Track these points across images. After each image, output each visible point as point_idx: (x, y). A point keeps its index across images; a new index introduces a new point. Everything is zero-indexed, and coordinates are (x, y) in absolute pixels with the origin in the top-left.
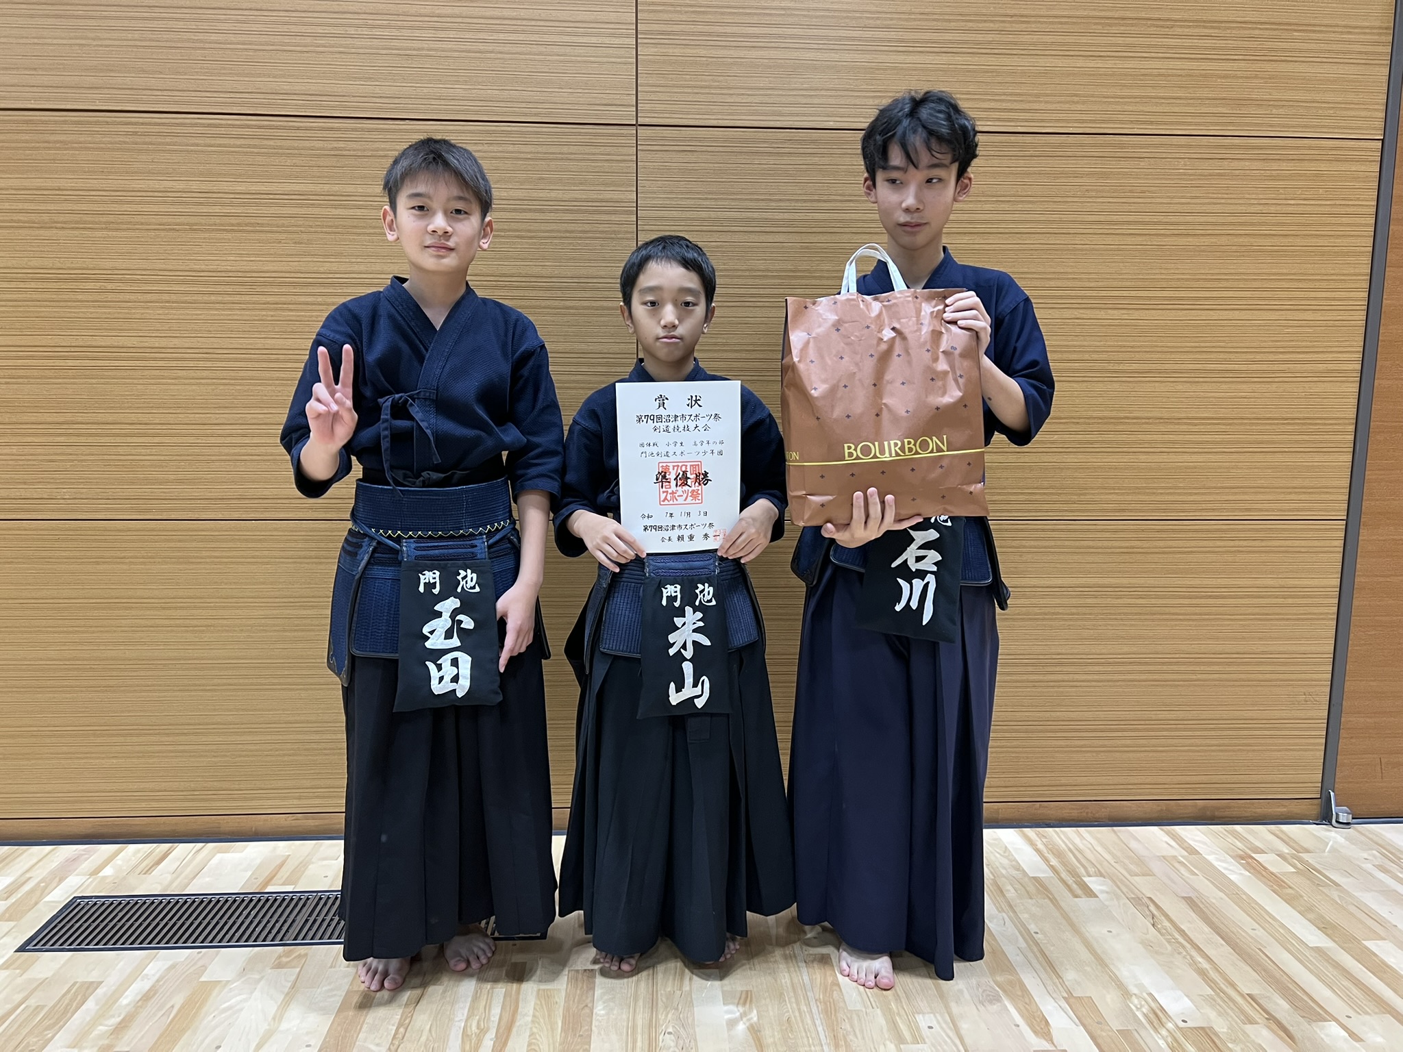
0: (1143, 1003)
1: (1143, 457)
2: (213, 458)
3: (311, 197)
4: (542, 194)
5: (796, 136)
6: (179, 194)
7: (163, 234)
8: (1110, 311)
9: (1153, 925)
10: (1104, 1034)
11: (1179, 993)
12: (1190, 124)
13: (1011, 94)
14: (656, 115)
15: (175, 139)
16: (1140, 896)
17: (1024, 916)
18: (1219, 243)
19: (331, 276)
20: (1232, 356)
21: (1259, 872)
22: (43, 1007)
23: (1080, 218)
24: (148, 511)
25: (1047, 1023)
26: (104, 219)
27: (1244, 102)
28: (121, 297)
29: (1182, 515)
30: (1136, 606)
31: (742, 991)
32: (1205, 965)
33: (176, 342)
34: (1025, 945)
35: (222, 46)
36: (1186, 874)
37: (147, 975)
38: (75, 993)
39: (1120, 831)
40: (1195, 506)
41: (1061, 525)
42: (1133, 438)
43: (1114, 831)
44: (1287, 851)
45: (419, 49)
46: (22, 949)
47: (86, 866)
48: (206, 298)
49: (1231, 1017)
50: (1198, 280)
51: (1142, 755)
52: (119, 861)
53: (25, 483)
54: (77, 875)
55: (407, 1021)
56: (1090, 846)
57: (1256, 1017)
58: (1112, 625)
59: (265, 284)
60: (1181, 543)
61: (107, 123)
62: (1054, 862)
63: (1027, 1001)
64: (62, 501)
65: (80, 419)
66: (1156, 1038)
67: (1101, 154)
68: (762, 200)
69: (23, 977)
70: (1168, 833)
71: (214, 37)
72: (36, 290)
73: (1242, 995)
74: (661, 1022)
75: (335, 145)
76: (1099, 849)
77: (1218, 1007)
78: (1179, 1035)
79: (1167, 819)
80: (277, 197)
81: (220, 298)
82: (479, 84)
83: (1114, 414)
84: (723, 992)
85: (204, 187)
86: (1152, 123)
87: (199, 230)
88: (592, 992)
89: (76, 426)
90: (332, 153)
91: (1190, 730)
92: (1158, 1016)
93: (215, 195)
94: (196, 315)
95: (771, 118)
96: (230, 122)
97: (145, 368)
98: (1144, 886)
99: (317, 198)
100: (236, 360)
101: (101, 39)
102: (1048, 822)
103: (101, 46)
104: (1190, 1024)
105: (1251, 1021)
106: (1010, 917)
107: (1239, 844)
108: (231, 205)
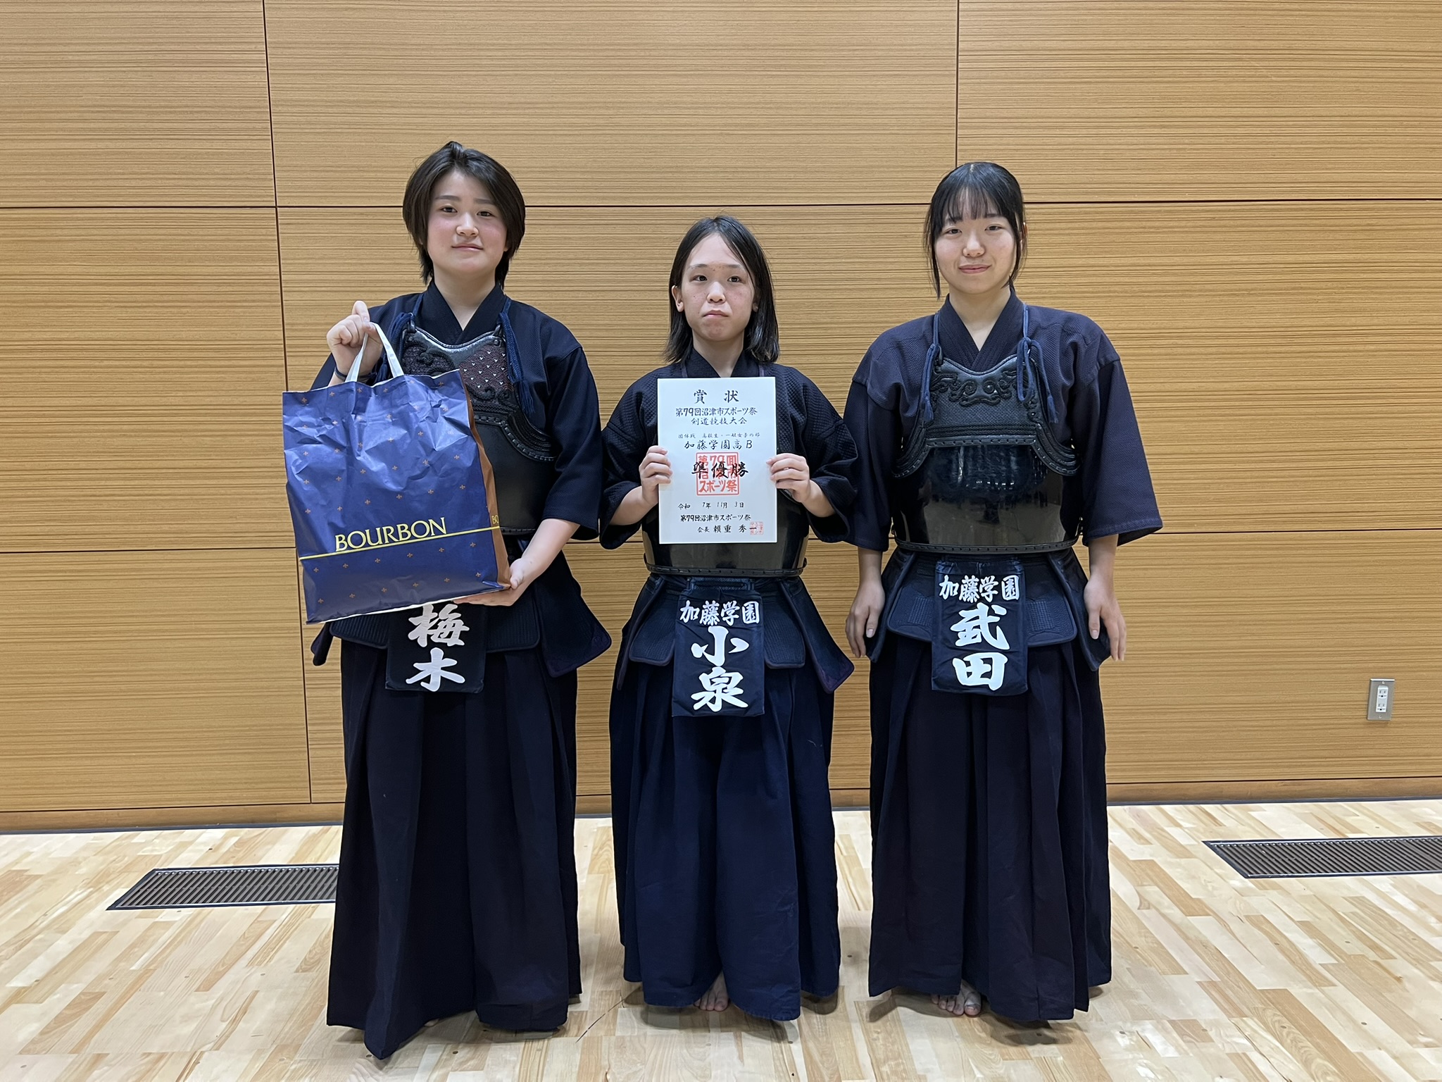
2: (1248, 480)
3: (1345, 265)
7: (1226, 298)
15: (1244, 222)
24: (1191, 525)
48: (1254, 349)
59: (1301, 336)
61: (1193, 211)
99: (1351, 265)
100: (1273, 400)
103: (1194, 149)
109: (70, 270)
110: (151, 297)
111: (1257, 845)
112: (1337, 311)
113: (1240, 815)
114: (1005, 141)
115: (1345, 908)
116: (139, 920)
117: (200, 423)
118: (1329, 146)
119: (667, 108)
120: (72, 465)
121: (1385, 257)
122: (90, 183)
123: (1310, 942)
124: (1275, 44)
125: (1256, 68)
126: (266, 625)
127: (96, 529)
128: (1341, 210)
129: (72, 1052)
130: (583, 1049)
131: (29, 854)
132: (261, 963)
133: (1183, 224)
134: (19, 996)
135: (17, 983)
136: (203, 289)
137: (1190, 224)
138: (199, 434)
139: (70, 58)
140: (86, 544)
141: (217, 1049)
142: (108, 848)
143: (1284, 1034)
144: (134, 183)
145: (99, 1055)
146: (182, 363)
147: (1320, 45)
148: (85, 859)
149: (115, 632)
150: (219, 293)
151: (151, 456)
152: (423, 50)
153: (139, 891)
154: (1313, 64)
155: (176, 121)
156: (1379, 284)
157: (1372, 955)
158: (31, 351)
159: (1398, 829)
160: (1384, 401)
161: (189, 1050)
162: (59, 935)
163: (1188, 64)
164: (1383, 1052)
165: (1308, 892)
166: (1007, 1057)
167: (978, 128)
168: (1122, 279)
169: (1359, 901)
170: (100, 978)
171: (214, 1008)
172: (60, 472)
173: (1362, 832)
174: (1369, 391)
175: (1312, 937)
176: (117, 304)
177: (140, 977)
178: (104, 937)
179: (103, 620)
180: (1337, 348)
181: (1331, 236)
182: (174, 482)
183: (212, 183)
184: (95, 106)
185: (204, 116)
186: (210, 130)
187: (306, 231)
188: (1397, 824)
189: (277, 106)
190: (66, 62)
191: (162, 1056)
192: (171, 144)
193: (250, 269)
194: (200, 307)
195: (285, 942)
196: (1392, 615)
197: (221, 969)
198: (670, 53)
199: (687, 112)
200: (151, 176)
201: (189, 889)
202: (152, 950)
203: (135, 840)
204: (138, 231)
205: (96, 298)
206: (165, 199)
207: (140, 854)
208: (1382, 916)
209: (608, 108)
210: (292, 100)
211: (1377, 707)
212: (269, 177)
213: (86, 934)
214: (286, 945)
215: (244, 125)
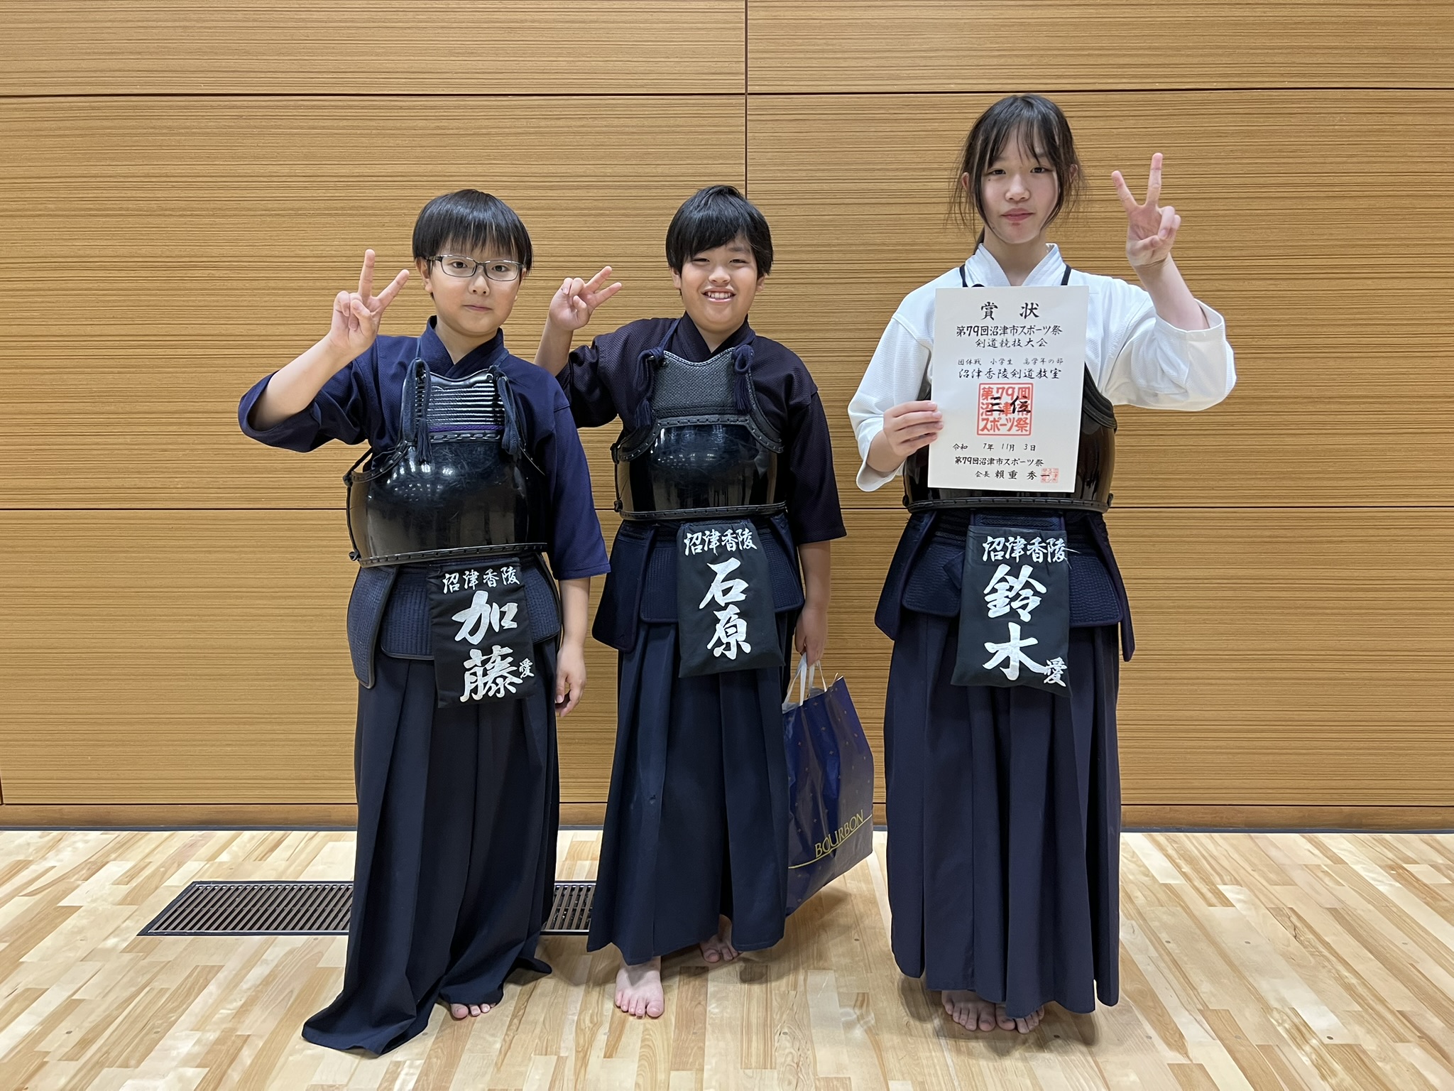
0: (1285, 1017)
1: (1289, 440)
3: (414, 178)
4: (648, 170)
5: (915, 101)
6: (284, 179)
8: (1254, 282)
9: (1295, 937)
10: (1243, 1048)
11: (1326, 1008)
12: (1346, 75)
13: (1149, 48)
14: (766, 83)
15: (279, 123)
16: (1282, 906)
17: (1155, 924)
18: (1378, 206)
20: (1392, 329)
21: (1411, 884)
22: (168, 989)
23: (1222, 181)
25: (1181, 1036)
26: (212, 205)
27: (1406, 51)
28: (229, 284)
29: (1331, 502)
30: (1279, 599)
31: (858, 994)
32: (1354, 981)
33: (282, 329)
34: (1157, 955)
35: (324, 25)
36: (1331, 884)
37: (266, 960)
38: (198, 975)
39: (1257, 838)
40: (1346, 492)
41: (1197, 513)
42: (1278, 419)
43: (1251, 837)
44: (1440, 861)
45: (522, 21)
46: (144, 933)
47: (204, 851)
49: (1381, 1034)
50: (1354, 246)
51: (1283, 757)
52: (234, 847)
53: (139, 472)
54: (196, 860)
55: (521, 1013)
56: (1225, 853)
57: (1408, 1036)
58: (1251, 620)
60: (1329, 532)
61: (212, 107)
62: (1186, 869)
63: (1160, 1012)
64: (174, 491)
65: (190, 409)
66: (1300, 1054)
67: (1247, 111)
68: (878, 170)
69: (146, 961)
70: (1310, 841)
71: (316, 16)
72: (146, 279)
73: (1392, 1012)
74: (776, 1023)
75: (438, 123)
76: (1236, 856)
77: (1366, 1023)
78: (1324, 1052)
79: (1310, 826)
80: (381, 179)
81: (324, 284)
82: (583, 55)
83: (1257, 393)
84: (839, 994)
85: (309, 171)
86: (1304, 75)
87: (304, 214)
88: (703, 990)
89: (188, 415)
90: (435, 132)
91: (1339, 732)
92: (1301, 1032)
93: (319, 179)
94: (302, 301)
95: (888, 82)
96: (332, 103)
97: (253, 356)
98: (1285, 896)
101: (204, 21)
102: (1178, 826)
103: (205, 28)
104: (1336, 1041)
105: (1403, 1040)
106: (1140, 926)
107: (1390, 855)
118: (376, 24)
137: (209, 124)
168: (134, 193)
181: (392, 142)
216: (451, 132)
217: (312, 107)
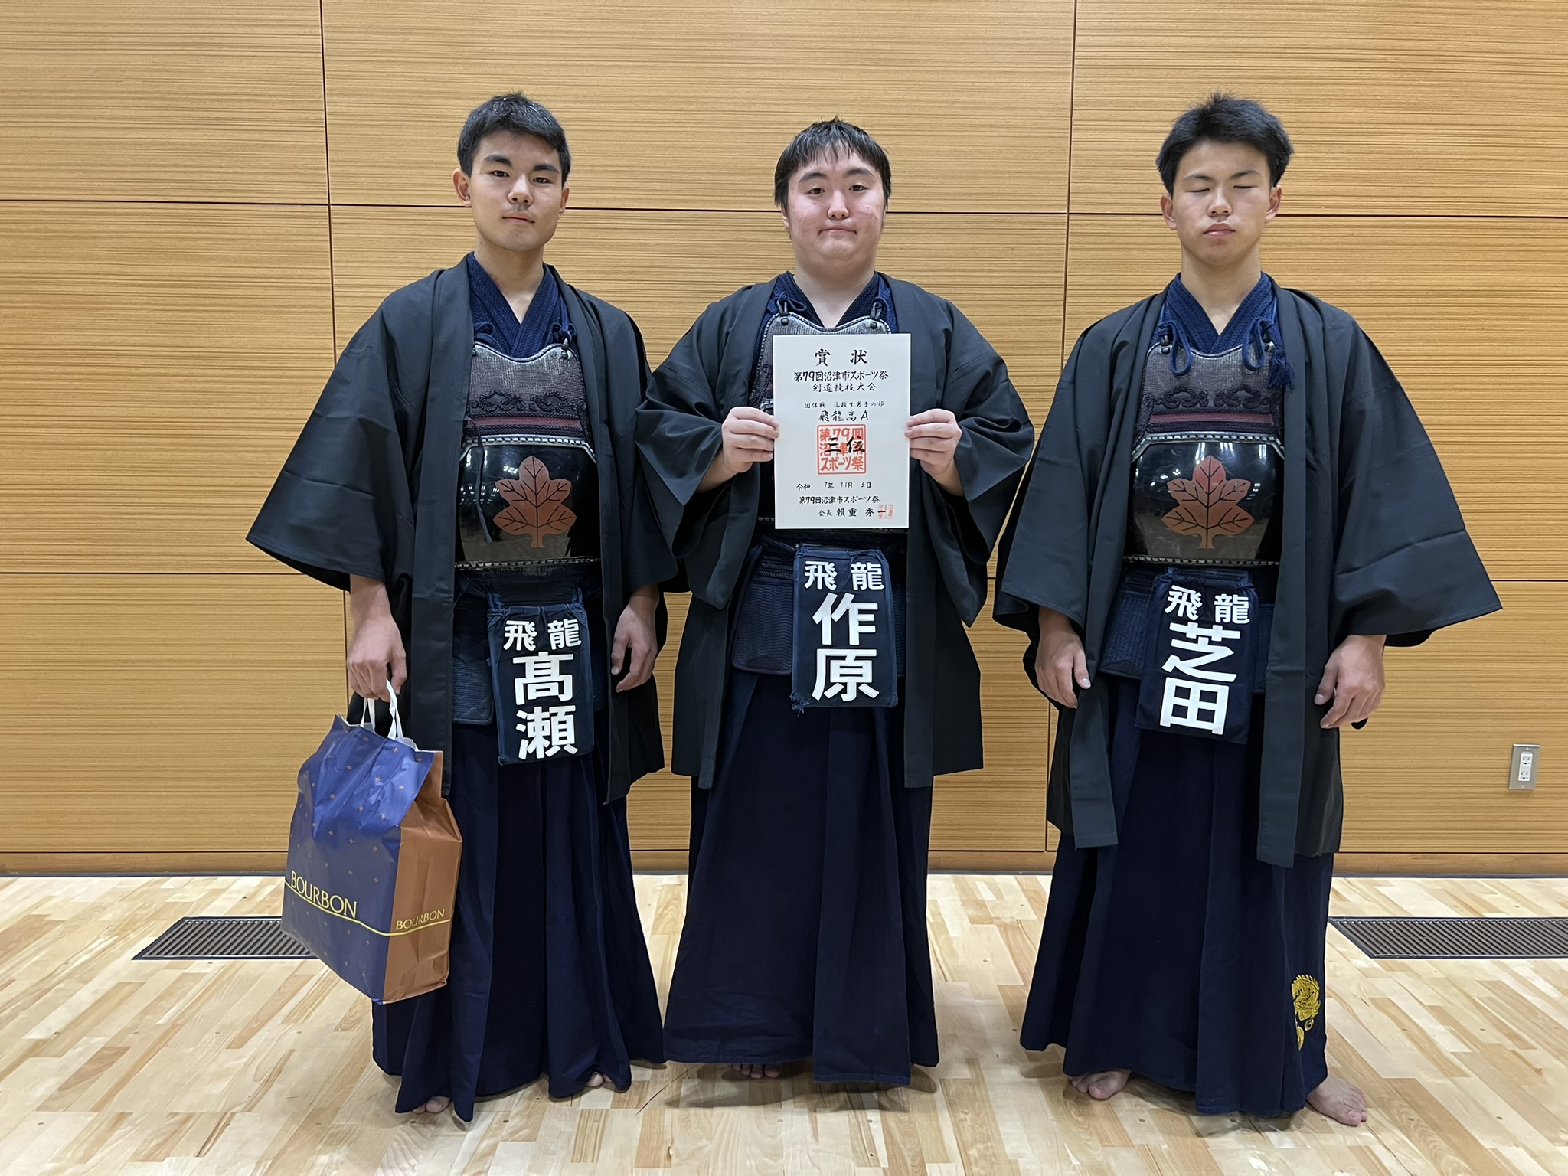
6: (1382, 288)
15: (1385, 239)
19: (1506, 358)
75: (1523, 241)
108: (1427, 296)
109: (106, 269)
110: (193, 301)
111: (1383, 922)
112: (1488, 339)
113: (1365, 890)
114: (1124, 146)
115: (1480, 993)
116: (166, 971)
117: (243, 437)
118: (1481, 157)
119: (754, 104)
120: (104, 480)
121: (1540, 281)
122: (129, 176)
123: (1441, 1028)
124: (1424, 44)
125: (1402, 71)
126: (309, 658)
127: (129, 550)
128: (1493, 228)
129: (94, 1109)
130: (644, 1121)
131: (51, 898)
132: (296, 1021)
133: (1319, 240)
134: (37, 1049)
135: (35, 1035)
136: (249, 292)
137: (1326, 240)
138: (241, 449)
139: (111, 39)
140: (118, 566)
141: (250, 1111)
142: (134, 895)
143: (1412, 1127)
144: (176, 177)
145: (122, 1114)
146: (225, 372)
147: (1474, 46)
148: (110, 904)
149: (147, 661)
150: (265, 297)
151: (189, 472)
152: (491, 36)
153: (167, 940)
154: (1465, 67)
155: (223, 110)
156: (1533, 310)
157: (1509, 1044)
158: (62, 355)
159: (1541, 909)
160: (1536, 439)
161: (219, 1110)
162: (81, 985)
163: (1327, 64)
164: (1520, 1150)
165: (1440, 975)
166: (1106, 1143)
167: (1095, 131)
169: (1496, 986)
170: (124, 1032)
171: (247, 1065)
172: (91, 487)
173: (1500, 912)
174: (1520, 427)
175: (1442, 1024)
176: (156, 307)
177: (167, 1032)
178: (127, 989)
179: (135, 648)
180: (1485, 380)
181: (1481, 256)
182: (212, 501)
183: (261, 177)
184: (136, 92)
185: (253, 105)
186: (258, 120)
187: (360, 231)
188: (1537, 903)
189: (332, 95)
190: (106, 43)
191: (189, 1117)
192: (218, 135)
193: (299, 272)
194: (245, 312)
195: (323, 999)
196: (1538, 674)
197: (255, 1025)
198: (760, 44)
199: (776, 108)
200: (196, 169)
201: (221, 940)
202: (181, 1003)
203: (164, 886)
204: (180, 229)
205: (133, 300)
206: (209, 194)
207: (169, 900)
208: (1522, 1003)
209: (691, 103)
210: (349, 90)
211: (1520, 775)
212: (322, 172)
213: (110, 984)
214: (324, 1002)
215: (297, 116)
216: (1533, 248)
217: (1417, 227)
